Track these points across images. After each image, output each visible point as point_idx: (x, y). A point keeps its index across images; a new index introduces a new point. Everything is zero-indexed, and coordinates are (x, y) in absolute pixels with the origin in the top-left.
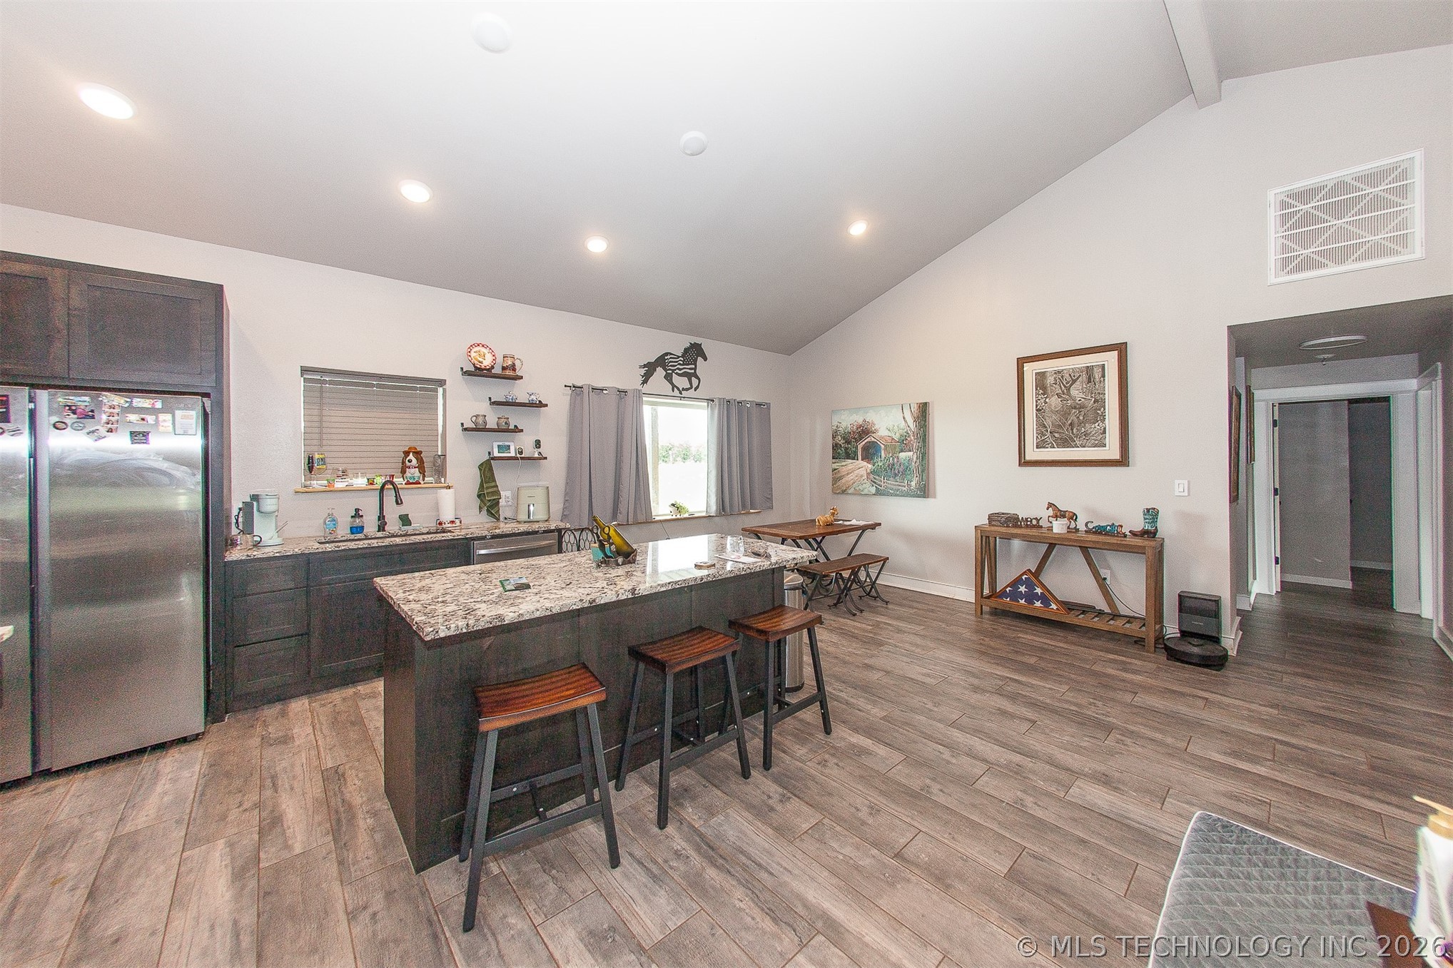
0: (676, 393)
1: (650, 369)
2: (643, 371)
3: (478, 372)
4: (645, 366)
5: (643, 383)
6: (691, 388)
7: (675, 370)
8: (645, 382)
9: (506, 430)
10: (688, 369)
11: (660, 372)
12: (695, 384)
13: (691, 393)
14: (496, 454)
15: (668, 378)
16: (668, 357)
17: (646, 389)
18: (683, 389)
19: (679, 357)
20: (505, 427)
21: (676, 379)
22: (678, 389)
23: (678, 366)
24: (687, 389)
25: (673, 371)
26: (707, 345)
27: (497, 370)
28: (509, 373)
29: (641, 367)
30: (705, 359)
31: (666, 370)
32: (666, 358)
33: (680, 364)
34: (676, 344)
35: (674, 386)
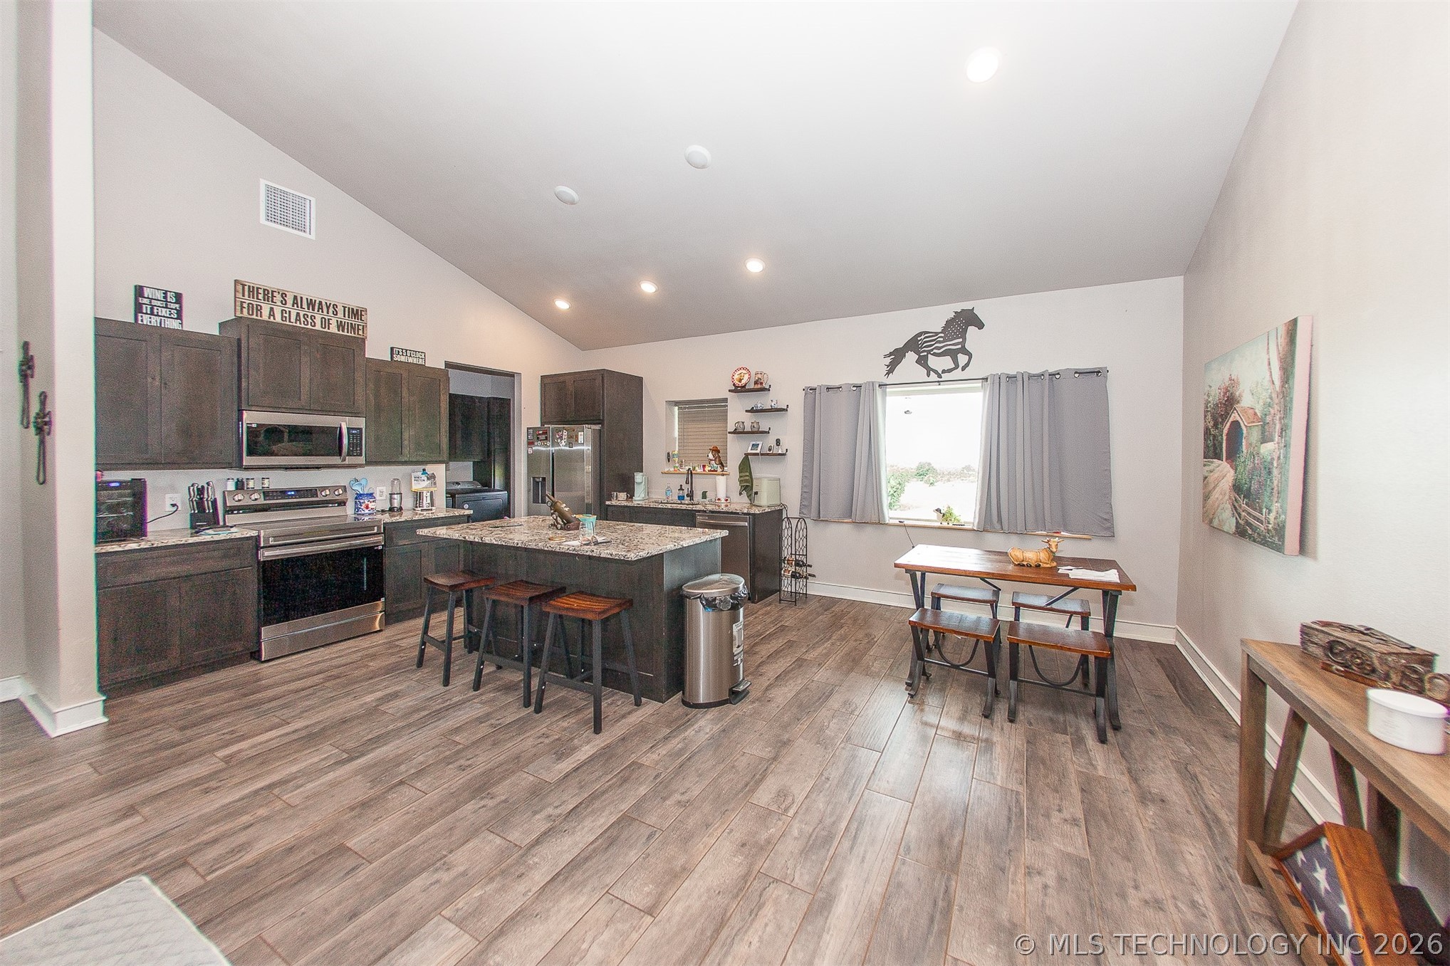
0: (933, 377)
1: (897, 357)
2: (888, 360)
3: (739, 389)
4: (891, 354)
5: (888, 374)
6: (957, 366)
7: (932, 350)
8: (889, 372)
9: (756, 432)
10: (953, 344)
11: (911, 357)
12: (962, 363)
13: (957, 374)
14: (749, 451)
15: (922, 361)
16: (923, 337)
17: (892, 378)
18: (944, 371)
19: (937, 334)
20: (755, 430)
21: (933, 362)
22: (936, 372)
23: (936, 345)
24: (950, 371)
25: (929, 352)
26: (982, 309)
27: (752, 386)
28: (760, 388)
29: (886, 356)
30: (980, 325)
31: (917, 353)
32: (919, 339)
33: (940, 342)
34: (934, 318)
35: (929, 370)
